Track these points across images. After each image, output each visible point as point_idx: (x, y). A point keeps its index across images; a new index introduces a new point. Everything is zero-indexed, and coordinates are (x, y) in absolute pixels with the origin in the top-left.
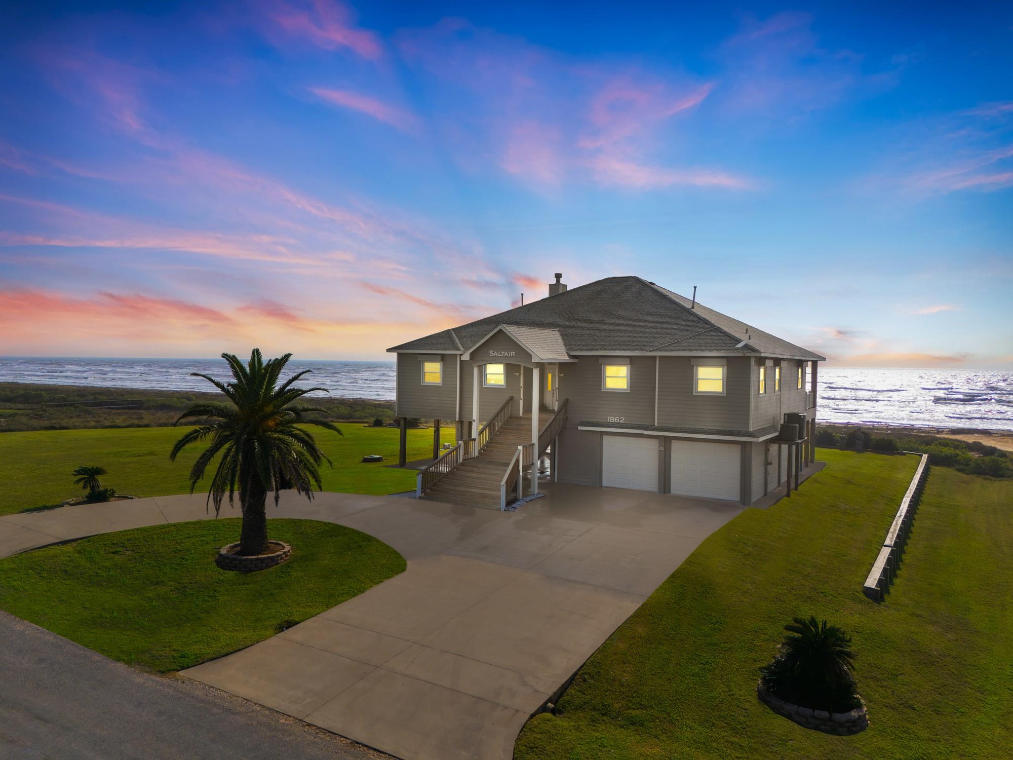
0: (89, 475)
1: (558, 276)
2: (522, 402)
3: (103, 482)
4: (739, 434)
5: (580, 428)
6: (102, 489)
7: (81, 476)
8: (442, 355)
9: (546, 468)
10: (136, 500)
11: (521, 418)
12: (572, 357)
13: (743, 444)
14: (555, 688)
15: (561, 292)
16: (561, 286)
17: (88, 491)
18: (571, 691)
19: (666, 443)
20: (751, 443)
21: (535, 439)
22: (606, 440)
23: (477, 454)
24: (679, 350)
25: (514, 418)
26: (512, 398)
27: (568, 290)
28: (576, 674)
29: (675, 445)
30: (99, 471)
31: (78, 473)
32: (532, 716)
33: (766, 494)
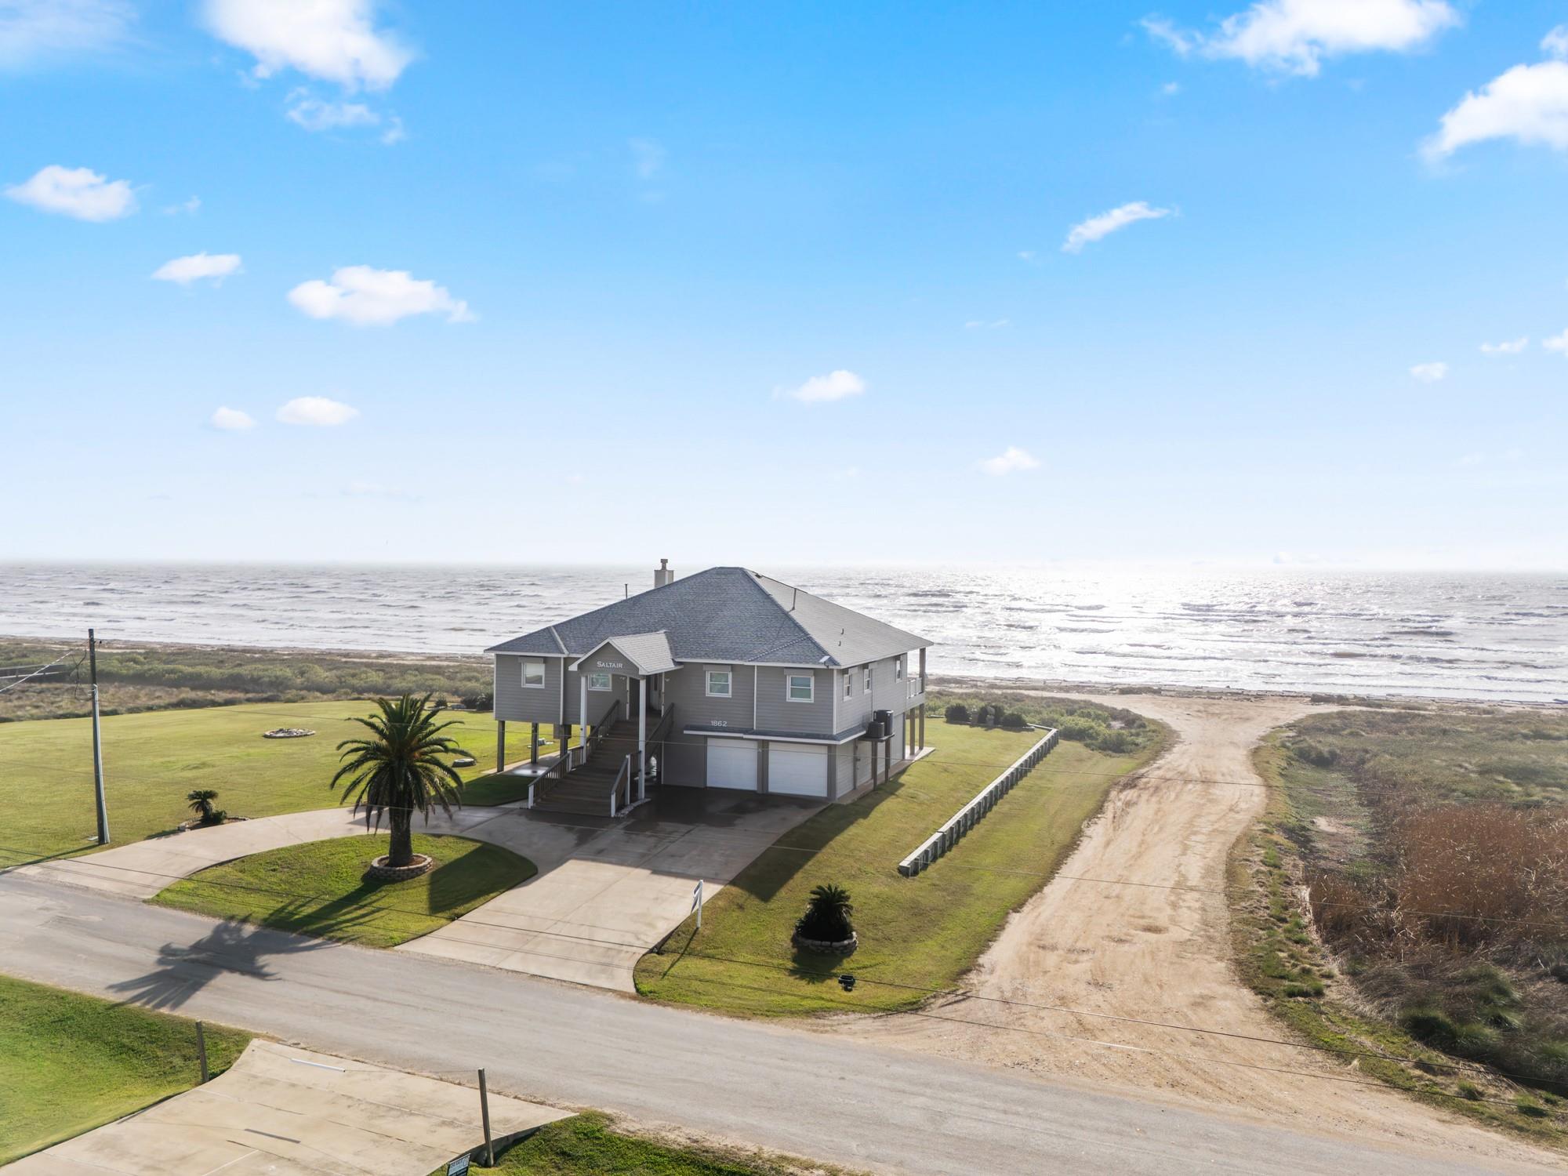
0: (202, 799)
1: (664, 562)
2: (628, 705)
3: (214, 805)
4: (824, 737)
5: (685, 732)
6: (214, 811)
7: (196, 800)
8: (545, 658)
9: (652, 767)
10: (249, 821)
11: (626, 722)
12: (677, 663)
13: (829, 746)
14: (659, 940)
15: (667, 583)
16: (667, 573)
17: (200, 814)
18: (670, 942)
19: (764, 744)
20: (835, 745)
21: (642, 746)
22: (710, 742)
23: (584, 761)
24: (773, 661)
25: (620, 722)
26: (618, 702)
27: (675, 580)
28: (673, 932)
29: (771, 746)
30: (211, 795)
31: (192, 797)
32: (644, 955)
33: (855, 788)
